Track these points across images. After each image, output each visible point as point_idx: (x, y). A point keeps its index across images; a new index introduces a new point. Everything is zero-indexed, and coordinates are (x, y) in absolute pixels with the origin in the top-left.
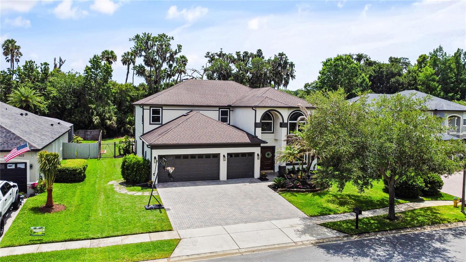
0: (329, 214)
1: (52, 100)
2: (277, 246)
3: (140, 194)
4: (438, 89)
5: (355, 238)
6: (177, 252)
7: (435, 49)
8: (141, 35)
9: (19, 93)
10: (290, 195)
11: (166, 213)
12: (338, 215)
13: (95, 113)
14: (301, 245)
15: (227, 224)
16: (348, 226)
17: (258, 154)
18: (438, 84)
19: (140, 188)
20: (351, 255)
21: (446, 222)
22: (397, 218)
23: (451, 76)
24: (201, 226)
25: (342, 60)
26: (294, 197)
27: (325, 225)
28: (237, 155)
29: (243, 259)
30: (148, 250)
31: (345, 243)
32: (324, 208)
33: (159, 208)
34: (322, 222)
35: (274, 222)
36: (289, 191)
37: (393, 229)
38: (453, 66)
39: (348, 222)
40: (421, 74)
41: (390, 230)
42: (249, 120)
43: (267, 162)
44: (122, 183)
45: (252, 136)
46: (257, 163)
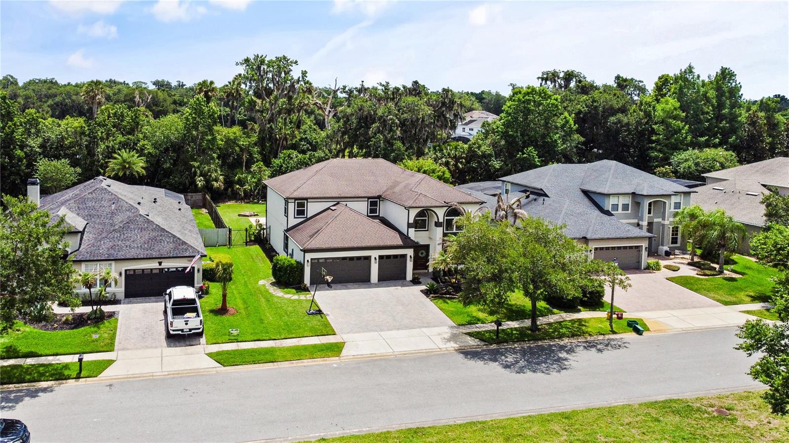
0: (477, 324)
1: (147, 157)
2: (424, 351)
3: (296, 297)
4: (684, 131)
5: (494, 346)
6: (344, 352)
7: (683, 70)
8: (252, 57)
9: (120, 157)
10: (442, 302)
11: (326, 318)
12: (484, 325)
13: (198, 172)
14: (445, 351)
15: (381, 330)
16: (490, 335)
17: (411, 256)
18: (684, 123)
19: (294, 291)
20: (484, 359)
21: (587, 335)
22: (539, 330)
23: (707, 110)
24: (360, 332)
25: (534, 93)
26: (445, 304)
27: (470, 334)
28: (388, 257)
29: (396, 360)
30: (323, 350)
31: (483, 350)
32: (474, 317)
33: (320, 314)
34: (468, 331)
35: (424, 330)
36: (441, 298)
37: (531, 340)
38: (712, 94)
39: (491, 332)
40: (659, 107)
41: (528, 341)
42: (401, 217)
43: (421, 262)
44: (273, 284)
45: (405, 237)
46: (410, 265)
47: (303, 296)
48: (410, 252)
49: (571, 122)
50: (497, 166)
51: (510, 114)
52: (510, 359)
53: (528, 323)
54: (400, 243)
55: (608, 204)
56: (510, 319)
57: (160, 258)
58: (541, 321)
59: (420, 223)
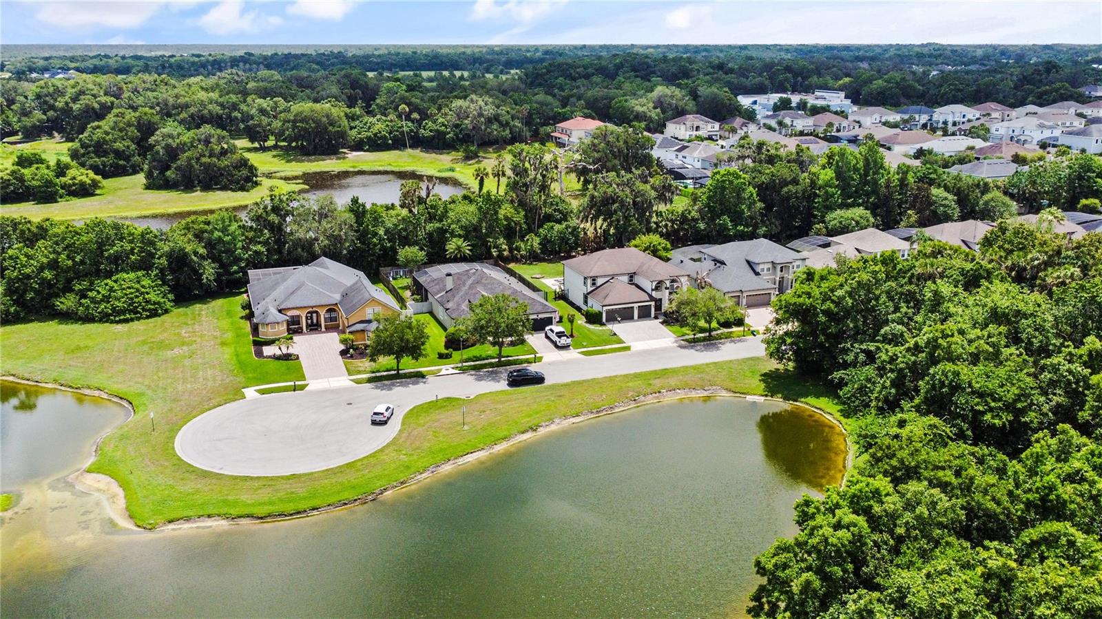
0: (686, 335)
2: (665, 347)
3: (600, 328)
4: (836, 196)
5: (692, 344)
6: (631, 350)
9: (454, 244)
10: (670, 326)
11: (619, 337)
12: (689, 336)
13: (492, 245)
14: (672, 346)
15: (645, 341)
16: (691, 340)
17: (653, 305)
18: (837, 190)
19: (598, 325)
20: (688, 349)
21: (732, 338)
22: (712, 336)
24: (636, 341)
27: (683, 340)
28: (643, 306)
30: (619, 350)
31: (688, 345)
32: (684, 333)
33: (614, 334)
34: (682, 338)
35: (663, 339)
39: (692, 338)
41: (707, 341)
42: (648, 286)
43: (658, 308)
44: (586, 322)
45: (650, 296)
46: (653, 310)
47: (604, 328)
48: (653, 303)
49: (755, 195)
50: (702, 228)
51: (711, 191)
52: (699, 348)
53: (708, 334)
54: (648, 299)
55: (758, 269)
56: (700, 333)
57: (538, 313)
58: (714, 333)
59: (657, 289)
